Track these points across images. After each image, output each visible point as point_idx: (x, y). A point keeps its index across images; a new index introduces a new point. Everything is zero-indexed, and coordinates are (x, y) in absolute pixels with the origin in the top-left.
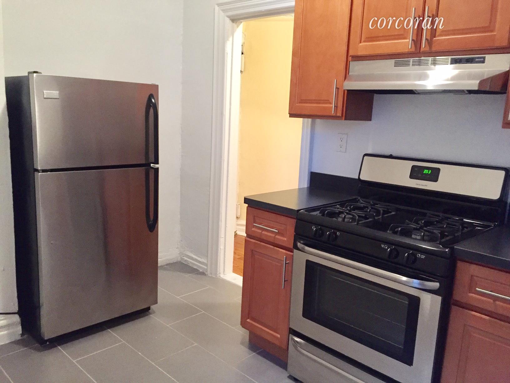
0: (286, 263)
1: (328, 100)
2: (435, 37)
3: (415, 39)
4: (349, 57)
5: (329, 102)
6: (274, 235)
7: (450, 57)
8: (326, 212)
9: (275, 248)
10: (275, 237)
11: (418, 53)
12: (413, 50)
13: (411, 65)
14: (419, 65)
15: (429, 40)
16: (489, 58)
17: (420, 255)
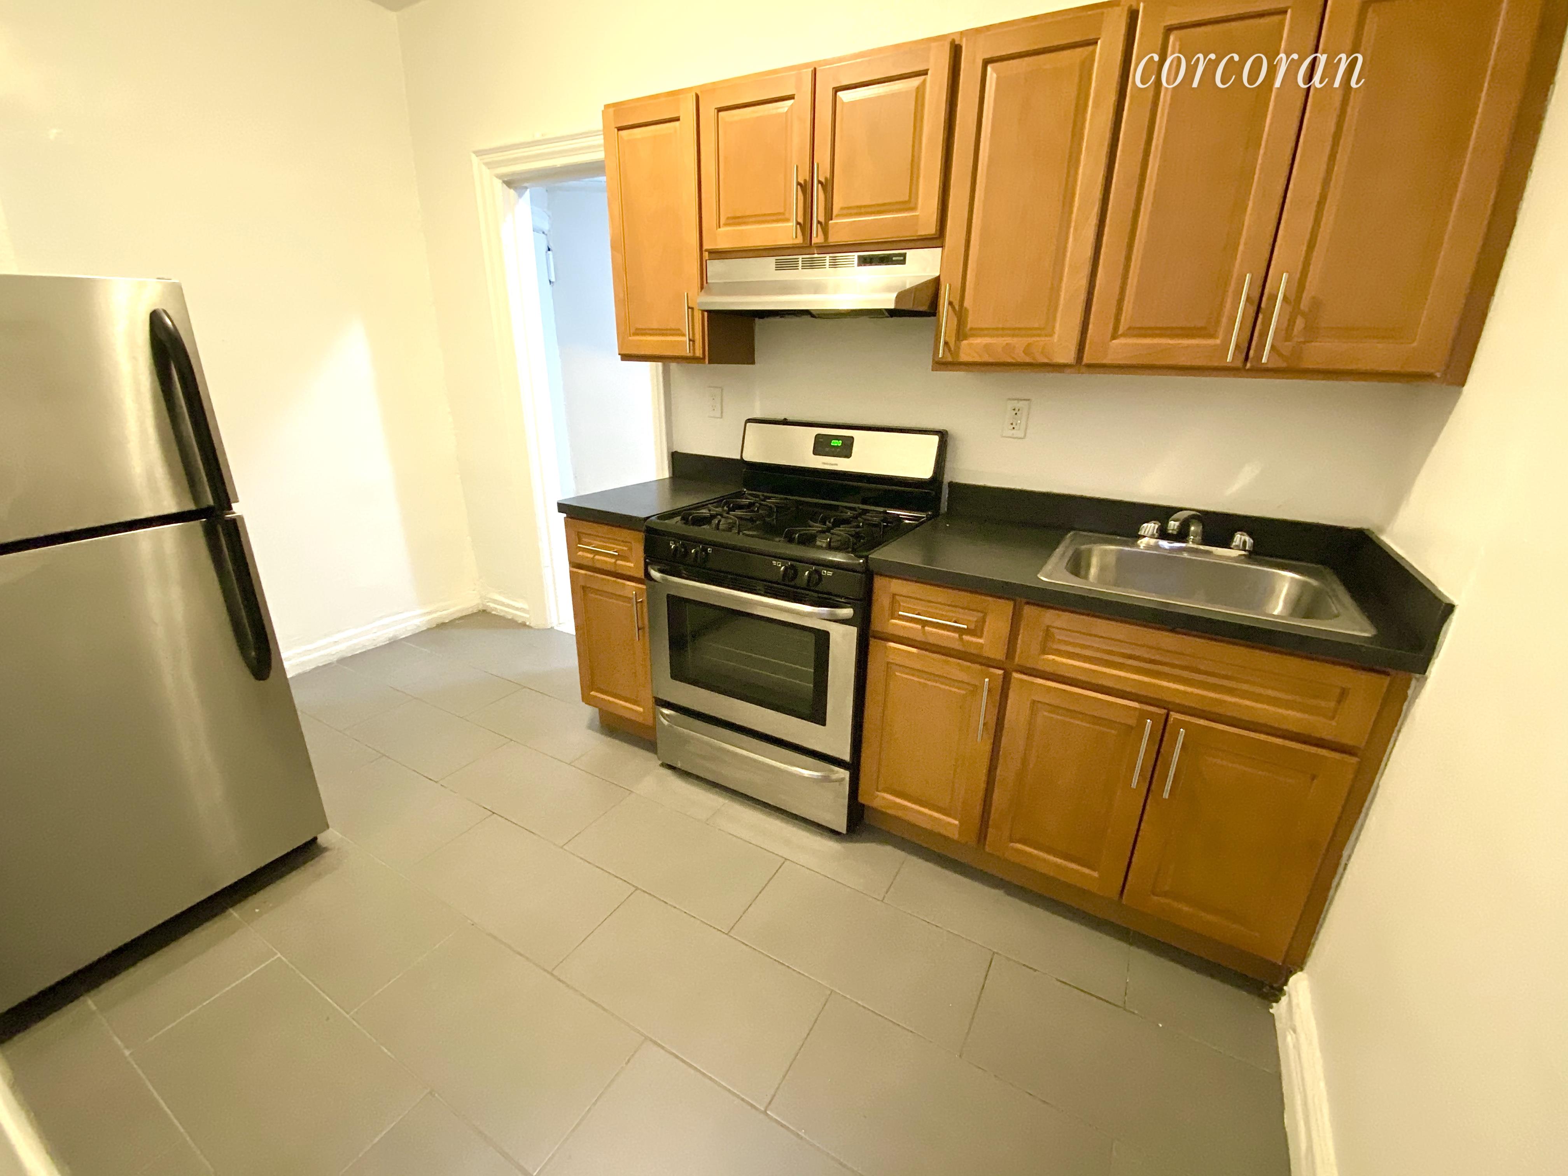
0: (637, 603)
1: (679, 330)
2: (832, 220)
3: (801, 220)
4: (704, 252)
5: (679, 332)
6: (613, 560)
7: (856, 254)
8: (691, 517)
9: (619, 580)
10: (615, 563)
11: (806, 247)
12: (799, 240)
13: (800, 267)
14: (812, 267)
15: (823, 224)
16: (912, 255)
17: (825, 572)
